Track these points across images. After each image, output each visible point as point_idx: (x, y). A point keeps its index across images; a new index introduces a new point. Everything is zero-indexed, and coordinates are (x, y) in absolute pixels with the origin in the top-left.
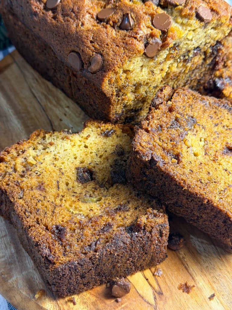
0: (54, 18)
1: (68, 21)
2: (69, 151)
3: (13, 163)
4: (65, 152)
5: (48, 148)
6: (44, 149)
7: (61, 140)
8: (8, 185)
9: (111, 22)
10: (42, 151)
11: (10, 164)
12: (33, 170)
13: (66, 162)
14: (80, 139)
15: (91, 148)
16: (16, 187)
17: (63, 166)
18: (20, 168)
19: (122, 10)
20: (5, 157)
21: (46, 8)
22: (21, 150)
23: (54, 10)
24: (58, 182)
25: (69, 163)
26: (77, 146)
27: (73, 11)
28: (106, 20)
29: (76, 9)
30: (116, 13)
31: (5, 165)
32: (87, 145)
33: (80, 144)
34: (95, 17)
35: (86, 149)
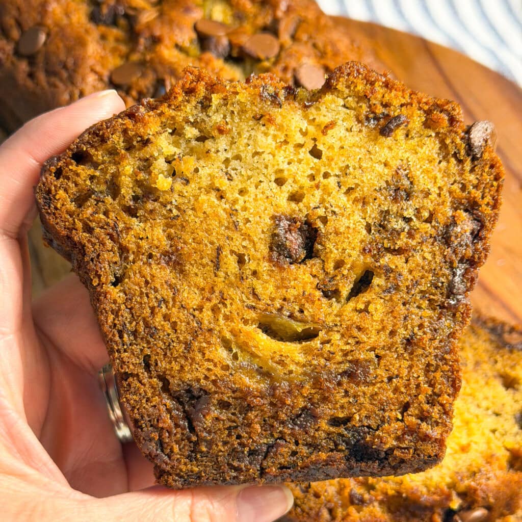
0: (31, 75)
1: (54, 86)
2: (267, 157)
3: (112, 169)
4: (256, 158)
5: (213, 137)
6: (202, 139)
7: (251, 123)
8: (89, 229)
9: (134, 93)
10: (194, 143)
11: (104, 171)
12: (161, 200)
13: (252, 189)
14: (304, 125)
15: (330, 159)
16: (109, 244)
17: (241, 199)
18: (127, 190)
19: (155, 71)
20: (92, 151)
21: (17, 53)
22: (139, 139)
23: (31, 59)
24: (219, 250)
25: (260, 196)
26: (290, 148)
27: (65, 67)
28: (125, 88)
29: (70, 62)
30: (144, 75)
31: (91, 171)
32: (320, 147)
33: (302, 143)
34: (106, 79)
35: (316, 160)
